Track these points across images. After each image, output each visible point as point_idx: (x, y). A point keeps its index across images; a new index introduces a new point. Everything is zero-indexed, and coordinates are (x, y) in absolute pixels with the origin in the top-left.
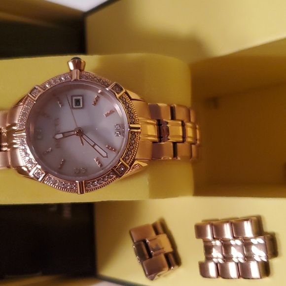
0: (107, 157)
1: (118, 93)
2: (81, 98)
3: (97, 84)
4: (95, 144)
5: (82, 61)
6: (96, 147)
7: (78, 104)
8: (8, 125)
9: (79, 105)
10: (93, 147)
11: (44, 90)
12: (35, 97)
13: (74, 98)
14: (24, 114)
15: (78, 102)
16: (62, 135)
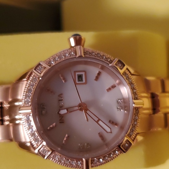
0: (111, 132)
1: (121, 69)
2: (83, 73)
3: (101, 60)
4: (99, 120)
5: (82, 38)
6: (100, 122)
7: (80, 79)
8: (10, 100)
9: (82, 80)
10: (97, 122)
11: (50, 66)
12: (40, 74)
13: (77, 73)
14: (29, 90)
15: (80, 77)
16: (66, 110)
